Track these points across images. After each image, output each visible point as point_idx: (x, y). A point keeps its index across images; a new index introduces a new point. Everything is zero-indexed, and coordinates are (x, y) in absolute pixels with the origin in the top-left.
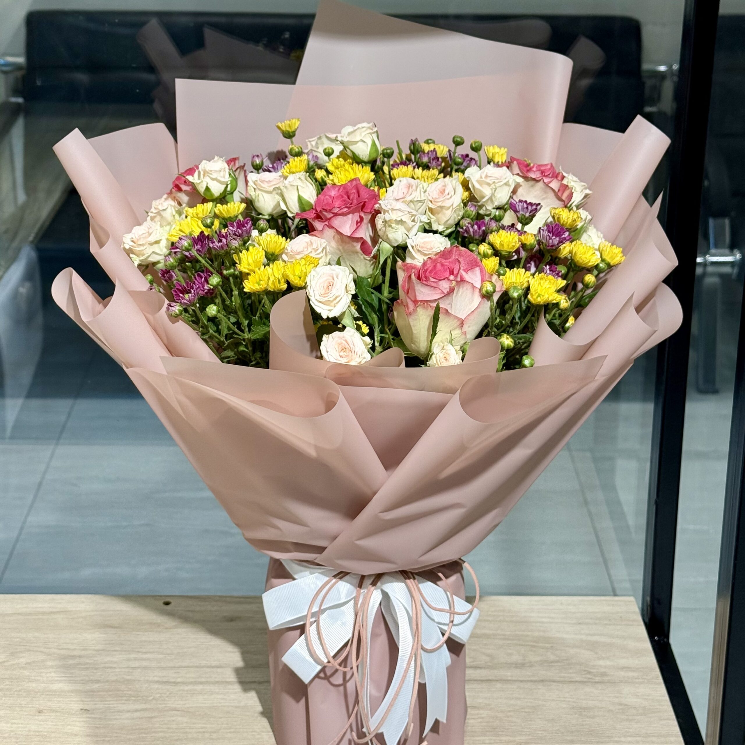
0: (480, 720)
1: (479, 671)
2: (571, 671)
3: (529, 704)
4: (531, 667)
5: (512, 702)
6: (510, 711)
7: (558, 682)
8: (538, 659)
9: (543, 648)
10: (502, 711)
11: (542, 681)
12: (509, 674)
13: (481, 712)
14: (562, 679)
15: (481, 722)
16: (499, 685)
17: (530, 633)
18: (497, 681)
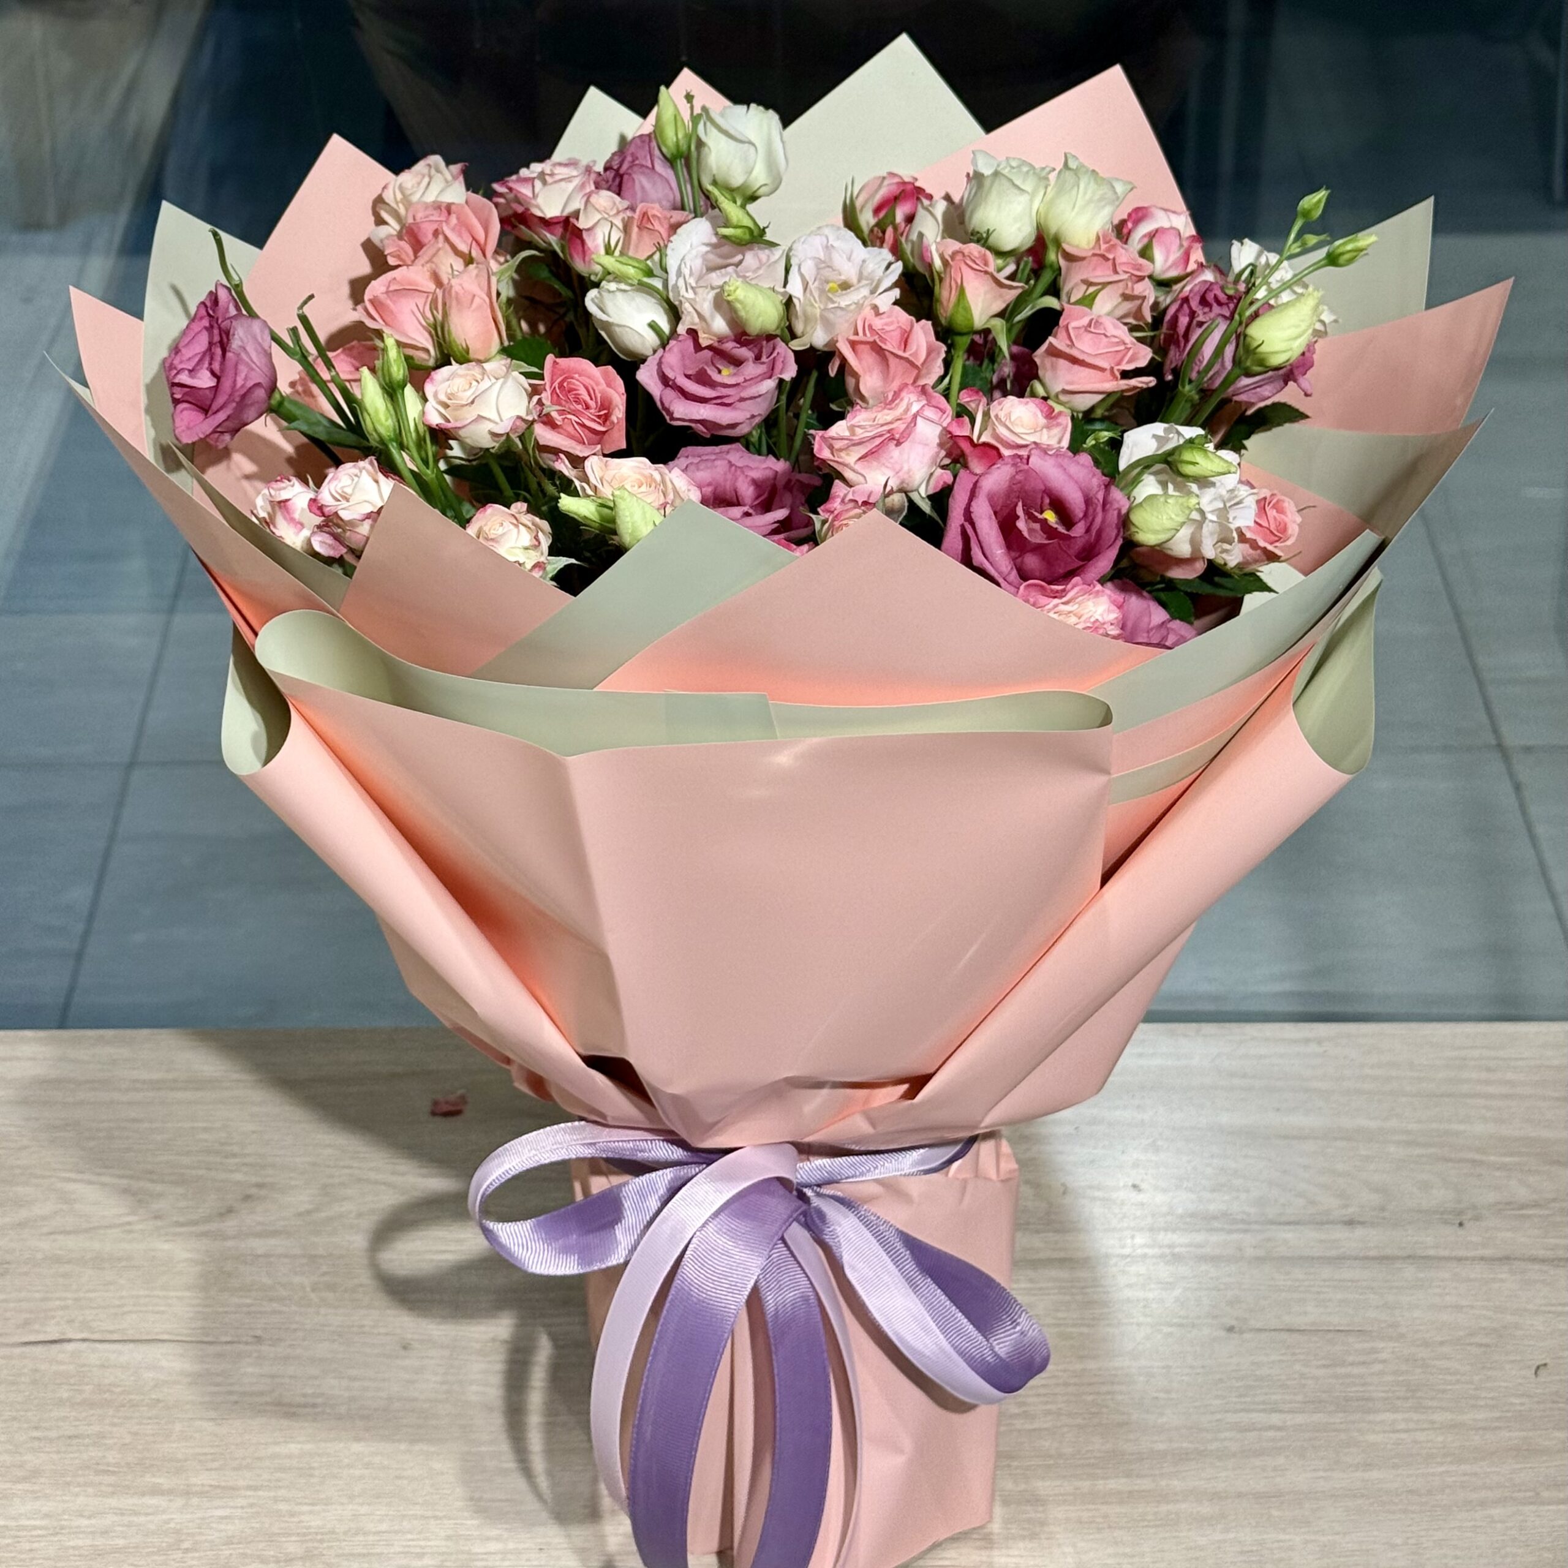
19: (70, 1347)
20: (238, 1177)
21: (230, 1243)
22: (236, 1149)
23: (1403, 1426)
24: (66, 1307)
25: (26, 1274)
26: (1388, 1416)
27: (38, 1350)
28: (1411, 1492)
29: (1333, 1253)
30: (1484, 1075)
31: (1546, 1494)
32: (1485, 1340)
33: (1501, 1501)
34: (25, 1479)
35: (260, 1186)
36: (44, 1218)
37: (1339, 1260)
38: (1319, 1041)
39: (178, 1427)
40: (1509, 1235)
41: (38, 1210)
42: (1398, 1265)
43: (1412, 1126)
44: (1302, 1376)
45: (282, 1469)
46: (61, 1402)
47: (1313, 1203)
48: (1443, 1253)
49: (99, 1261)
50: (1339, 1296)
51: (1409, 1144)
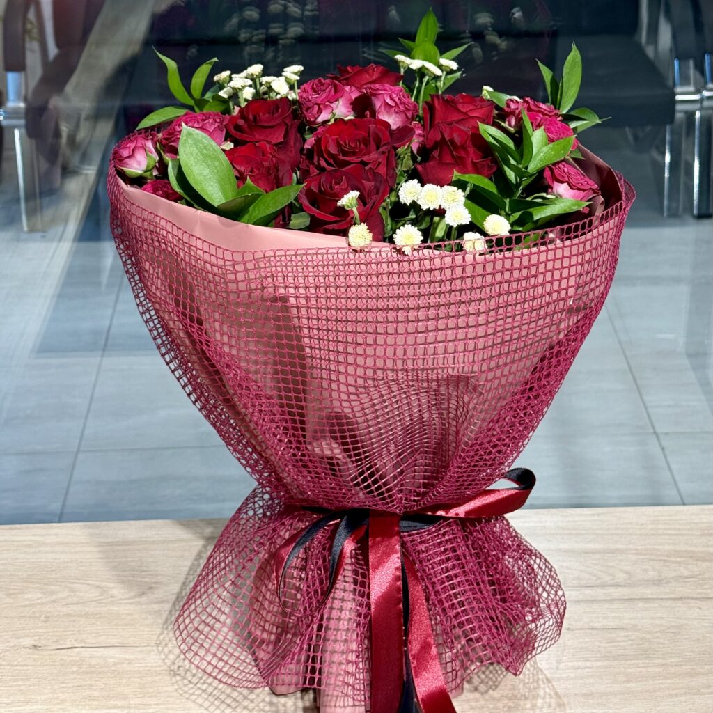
0: (630, 642)
1: (620, 589)
2: (705, 587)
3: (673, 624)
4: (667, 583)
5: (657, 622)
6: (657, 632)
7: (696, 599)
8: (673, 574)
9: (675, 562)
10: (649, 633)
11: (681, 598)
12: (649, 592)
13: (630, 633)
14: (699, 596)
15: (632, 645)
16: (641, 604)
17: (660, 547)
18: (639, 599)
19: (75, 650)
20: (146, 580)
21: (144, 606)
22: (145, 569)
23: (641, 665)
24: (74, 634)
25: (57, 621)
26: (635, 661)
27: (63, 651)
28: (646, 691)
29: (609, 598)
30: (667, 527)
31: (702, 690)
32: (675, 631)
33: (685, 694)
34: (59, 704)
35: (155, 583)
36: (64, 598)
37: (612, 601)
38: (598, 515)
39: (124, 681)
40: (681, 589)
41: (60, 596)
42: (636, 602)
43: (640, 547)
44: (599, 647)
45: (169, 697)
46: (73, 672)
47: (599, 578)
48: (655, 597)
49: (87, 615)
50: (613, 615)
51: (637, 554)
